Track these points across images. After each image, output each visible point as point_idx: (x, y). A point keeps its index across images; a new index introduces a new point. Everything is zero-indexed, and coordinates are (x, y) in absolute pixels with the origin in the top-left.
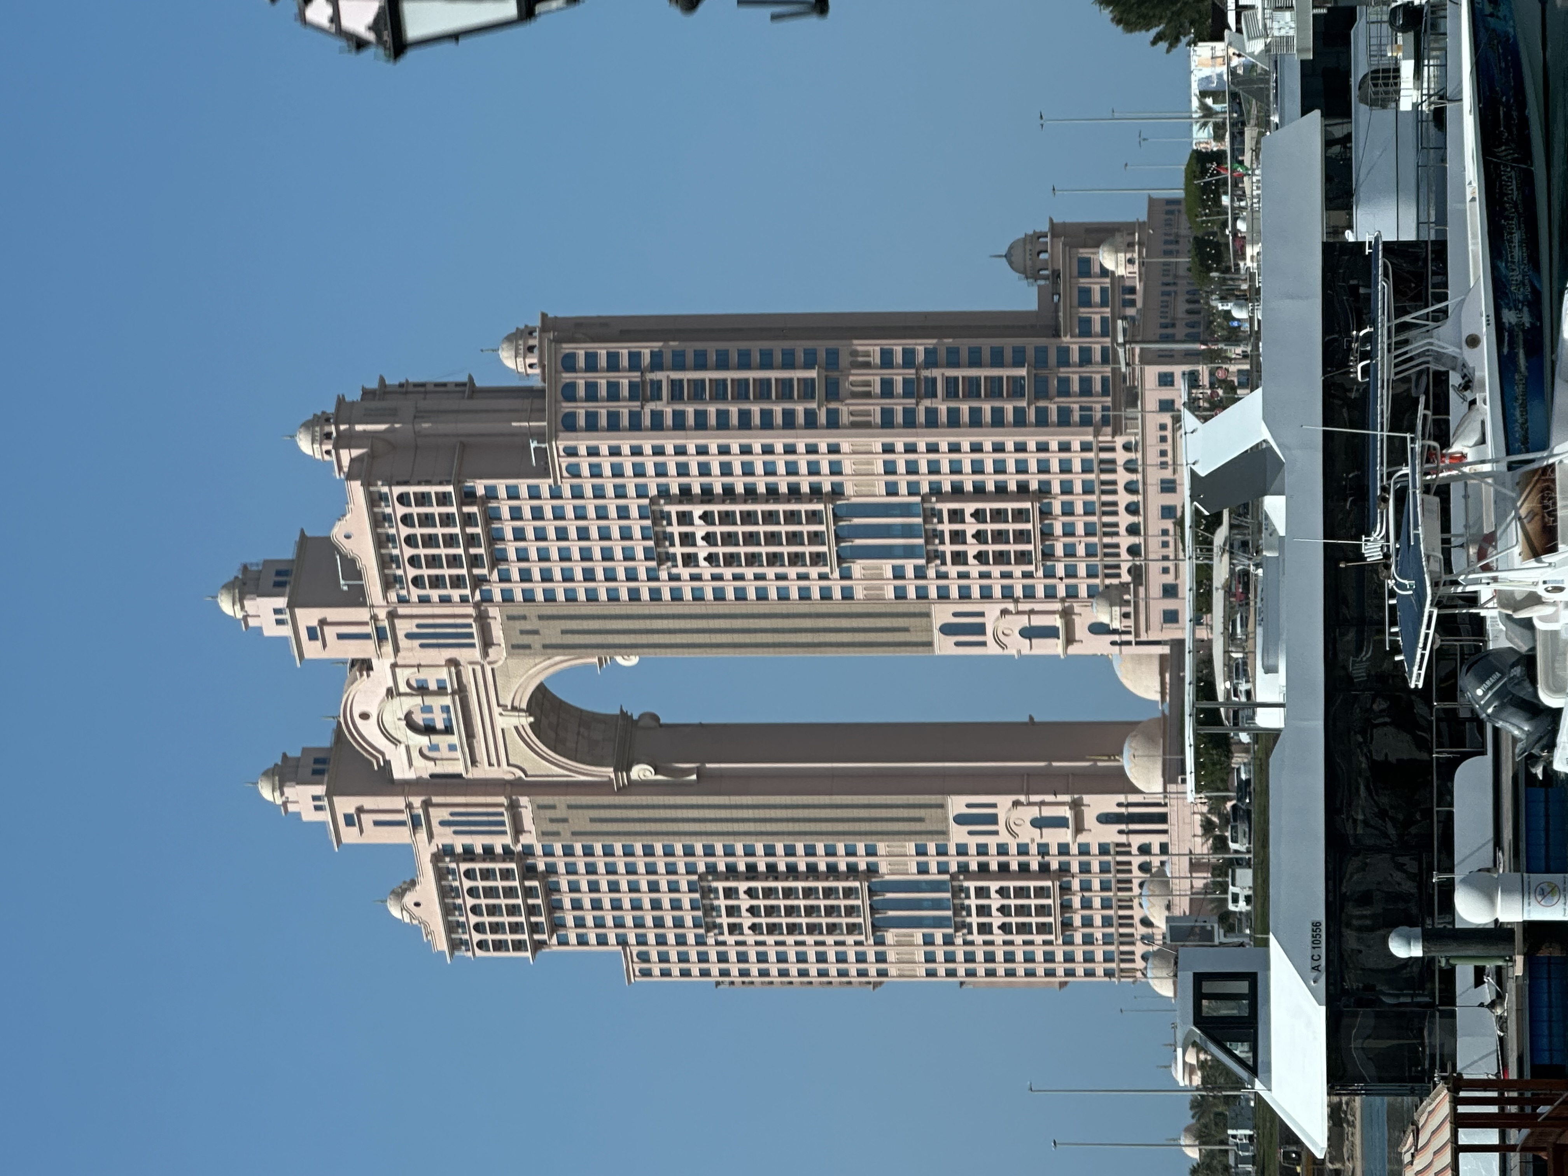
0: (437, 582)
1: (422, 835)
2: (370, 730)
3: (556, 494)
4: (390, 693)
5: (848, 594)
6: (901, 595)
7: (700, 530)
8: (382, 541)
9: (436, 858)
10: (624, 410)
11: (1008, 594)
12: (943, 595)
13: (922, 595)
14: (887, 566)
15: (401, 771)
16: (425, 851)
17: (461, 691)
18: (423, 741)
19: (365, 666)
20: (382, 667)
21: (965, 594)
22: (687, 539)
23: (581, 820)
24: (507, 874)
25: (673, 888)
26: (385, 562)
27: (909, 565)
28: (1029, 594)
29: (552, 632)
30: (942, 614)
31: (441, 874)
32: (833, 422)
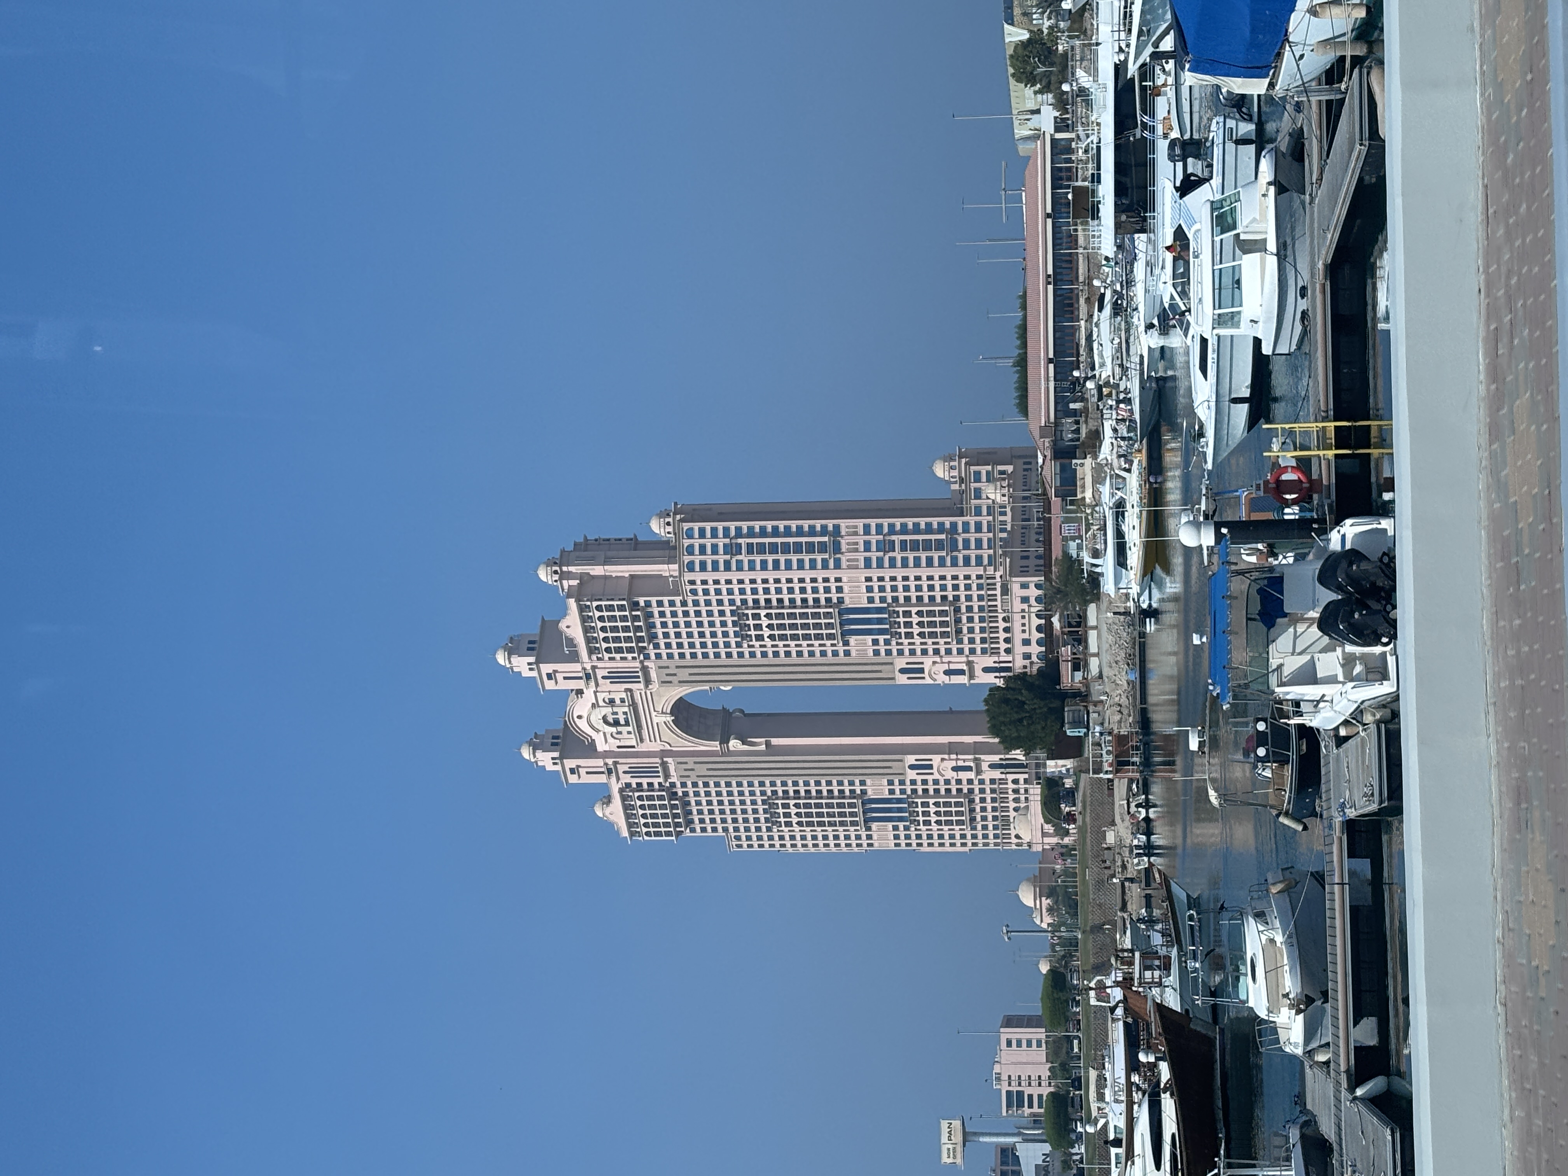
0: (619, 650)
1: (613, 778)
2: (583, 725)
3: (684, 603)
4: (593, 706)
5: (847, 653)
6: (876, 653)
7: (765, 622)
8: (586, 630)
9: (621, 791)
10: (721, 558)
11: (936, 652)
12: (900, 653)
13: (889, 653)
14: (869, 639)
15: (601, 747)
16: (615, 788)
17: (634, 705)
18: (614, 730)
19: (580, 692)
20: (589, 694)
21: (912, 652)
22: (758, 627)
23: (702, 770)
24: (661, 798)
25: (754, 803)
26: (588, 640)
27: (881, 638)
28: (948, 652)
29: (684, 674)
30: (901, 663)
31: (624, 799)
32: (838, 566)
